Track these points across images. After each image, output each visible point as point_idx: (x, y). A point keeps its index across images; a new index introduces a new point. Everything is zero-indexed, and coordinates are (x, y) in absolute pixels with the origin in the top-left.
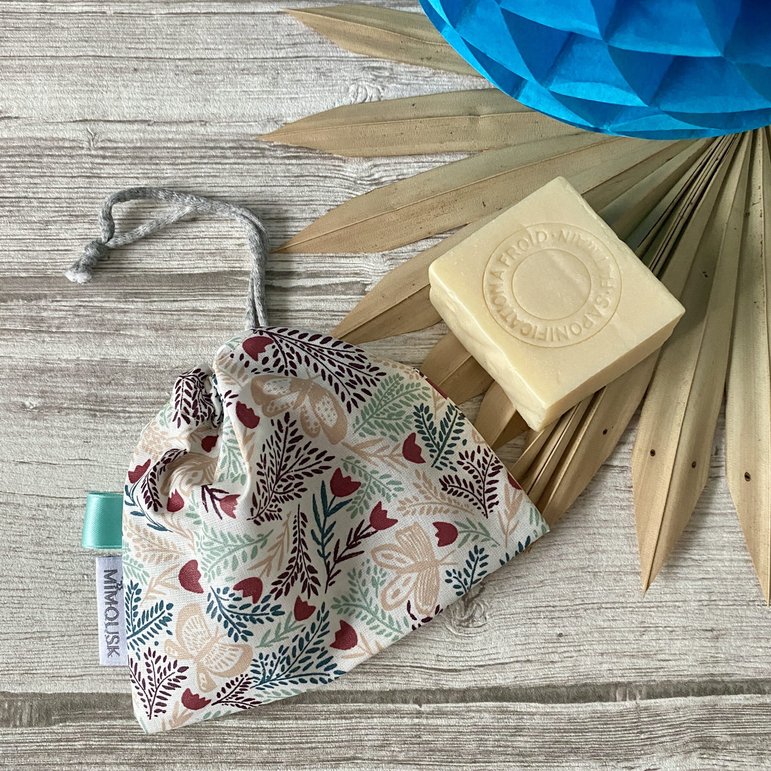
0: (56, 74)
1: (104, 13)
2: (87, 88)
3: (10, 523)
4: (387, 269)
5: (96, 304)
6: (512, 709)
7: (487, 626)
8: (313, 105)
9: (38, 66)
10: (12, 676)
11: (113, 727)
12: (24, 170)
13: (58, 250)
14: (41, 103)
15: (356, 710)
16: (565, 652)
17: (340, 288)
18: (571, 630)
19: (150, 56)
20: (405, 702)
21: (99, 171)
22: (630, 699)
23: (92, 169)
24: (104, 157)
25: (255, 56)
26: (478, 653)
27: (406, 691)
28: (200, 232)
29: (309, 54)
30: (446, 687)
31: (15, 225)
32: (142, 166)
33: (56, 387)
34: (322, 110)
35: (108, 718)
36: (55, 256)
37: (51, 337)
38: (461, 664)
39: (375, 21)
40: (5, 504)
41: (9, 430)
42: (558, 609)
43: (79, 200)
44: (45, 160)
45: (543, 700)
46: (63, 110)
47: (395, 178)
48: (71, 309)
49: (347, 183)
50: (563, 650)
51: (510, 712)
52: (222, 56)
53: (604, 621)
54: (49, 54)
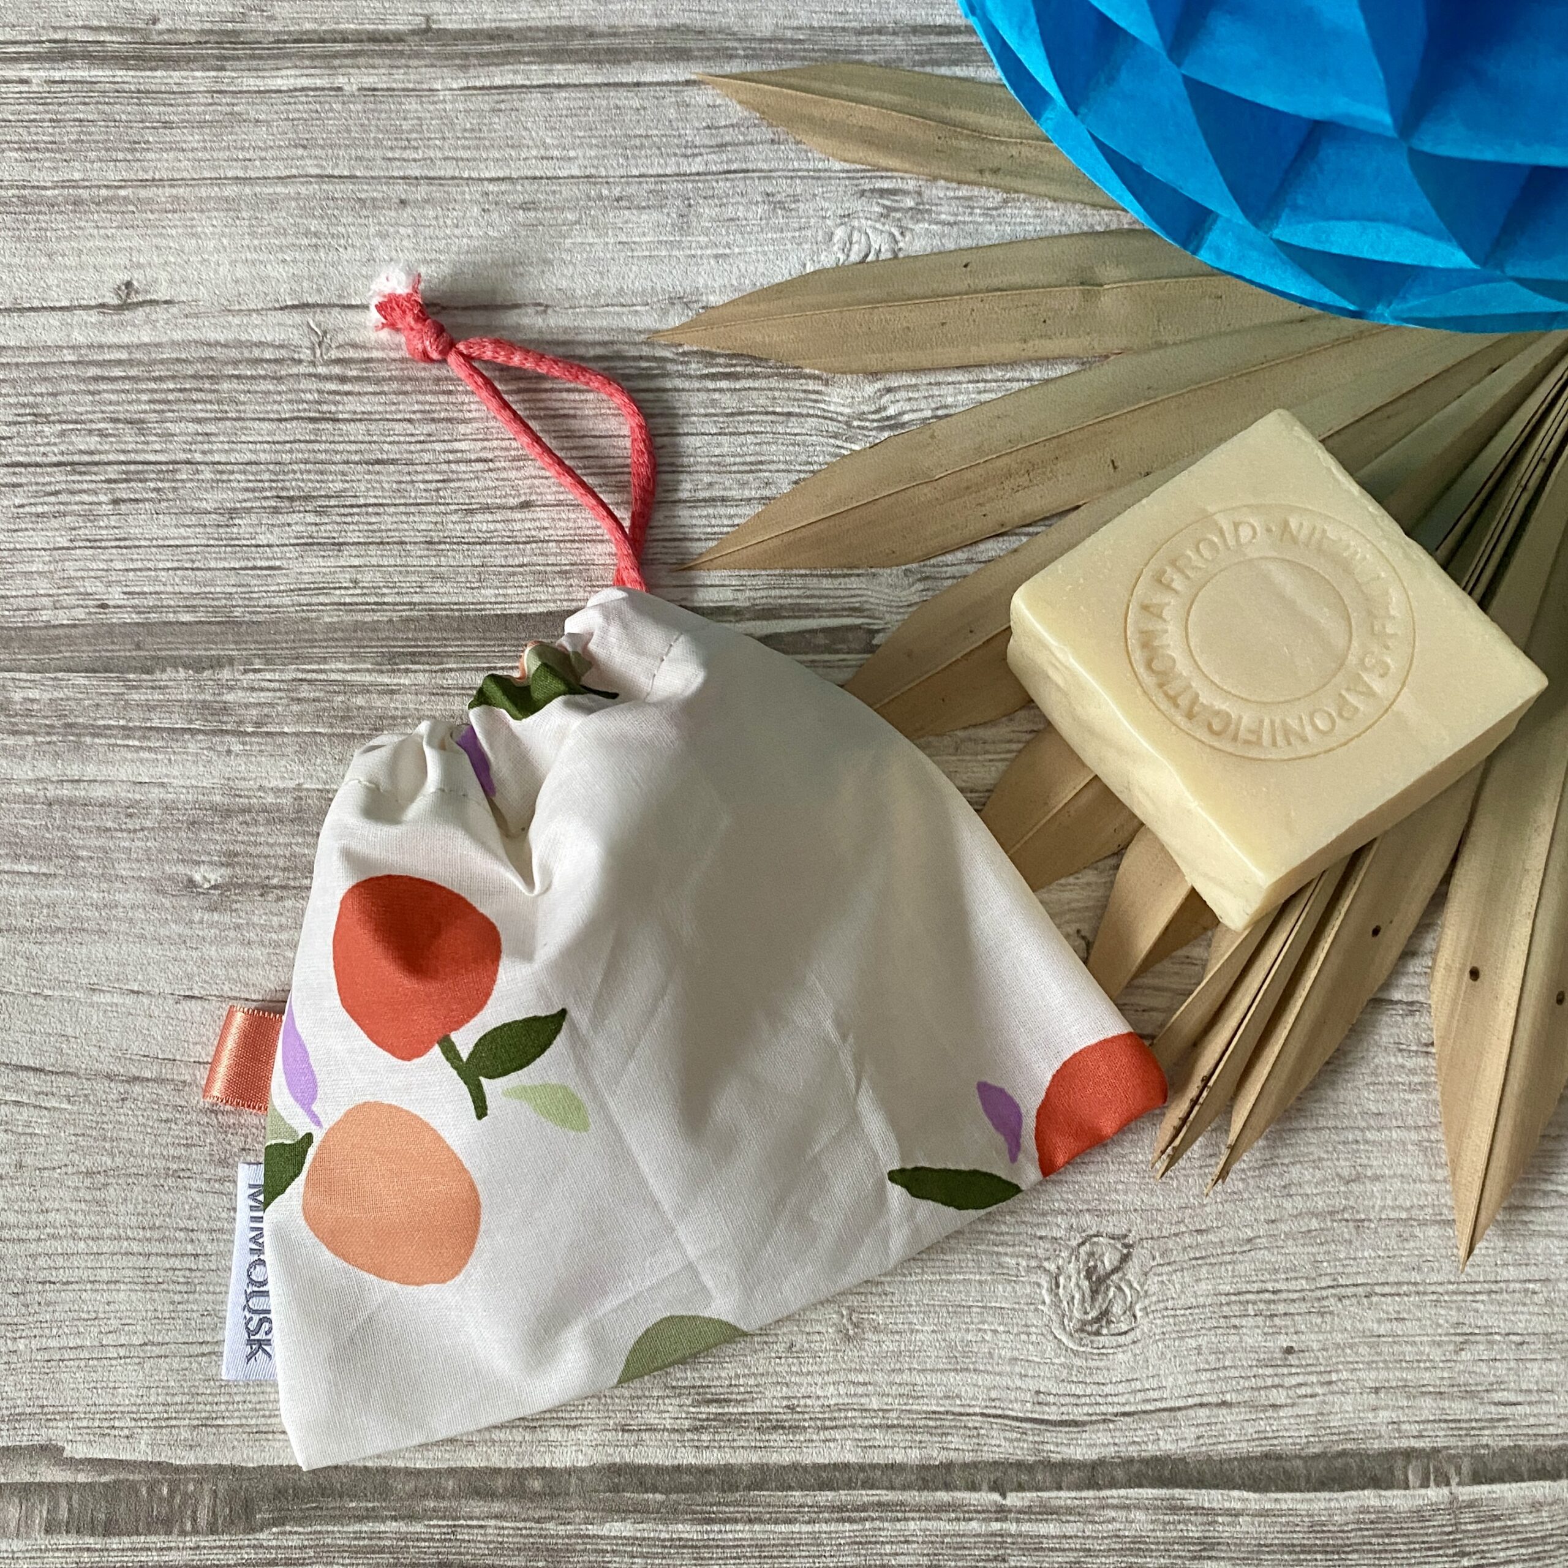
0: (244, 214)
1: (339, 89)
2: (306, 242)
3: (167, 1121)
4: (915, 599)
5: (334, 676)
6: (1193, 1503)
7: (1138, 1331)
8: (761, 270)
9: (209, 198)
10: (175, 1431)
11: (379, 1536)
12: (184, 407)
13: (254, 568)
14: (216, 272)
15: (873, 1504)
16: (1300, 1385)
17: (821, 640)
18: (1312, 1340)
19: (432, 174)
20: (973, 1487)
21: (333, 409)
22: (1438, 1485)
23: (319, 403)
24: (343, 379)
25: (643, 170)
26: (1121, 1388)
27: (975, 1465)
28: (540, 529)
29: (750, 166)
30: (1056, 1458)
31: (167, 518)
32: (421, 398)
33: (256, 844)
34: (779, 279)
35: (368, 1518)
36: (248, 580)
37: (244, 744)
38: (1086, 1409)
39: (886, 97)
40: (155, 1080)
41: (162, 931)
42: (1284, 1296)
43: (295, 467)
44: (225, 386)
45: (1257, 1484)
46: (258, 285)
47: (929, 414)
48: (283, 686)
49: (833, 427)
50: (1294, 1381)
51: (1189, 1509)
52: (576, 172)
53: (1379, 1321)
54: (230, 175)
